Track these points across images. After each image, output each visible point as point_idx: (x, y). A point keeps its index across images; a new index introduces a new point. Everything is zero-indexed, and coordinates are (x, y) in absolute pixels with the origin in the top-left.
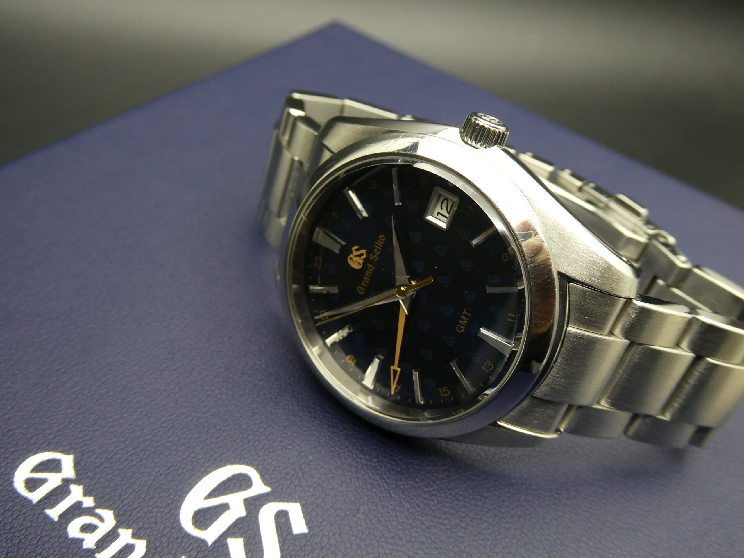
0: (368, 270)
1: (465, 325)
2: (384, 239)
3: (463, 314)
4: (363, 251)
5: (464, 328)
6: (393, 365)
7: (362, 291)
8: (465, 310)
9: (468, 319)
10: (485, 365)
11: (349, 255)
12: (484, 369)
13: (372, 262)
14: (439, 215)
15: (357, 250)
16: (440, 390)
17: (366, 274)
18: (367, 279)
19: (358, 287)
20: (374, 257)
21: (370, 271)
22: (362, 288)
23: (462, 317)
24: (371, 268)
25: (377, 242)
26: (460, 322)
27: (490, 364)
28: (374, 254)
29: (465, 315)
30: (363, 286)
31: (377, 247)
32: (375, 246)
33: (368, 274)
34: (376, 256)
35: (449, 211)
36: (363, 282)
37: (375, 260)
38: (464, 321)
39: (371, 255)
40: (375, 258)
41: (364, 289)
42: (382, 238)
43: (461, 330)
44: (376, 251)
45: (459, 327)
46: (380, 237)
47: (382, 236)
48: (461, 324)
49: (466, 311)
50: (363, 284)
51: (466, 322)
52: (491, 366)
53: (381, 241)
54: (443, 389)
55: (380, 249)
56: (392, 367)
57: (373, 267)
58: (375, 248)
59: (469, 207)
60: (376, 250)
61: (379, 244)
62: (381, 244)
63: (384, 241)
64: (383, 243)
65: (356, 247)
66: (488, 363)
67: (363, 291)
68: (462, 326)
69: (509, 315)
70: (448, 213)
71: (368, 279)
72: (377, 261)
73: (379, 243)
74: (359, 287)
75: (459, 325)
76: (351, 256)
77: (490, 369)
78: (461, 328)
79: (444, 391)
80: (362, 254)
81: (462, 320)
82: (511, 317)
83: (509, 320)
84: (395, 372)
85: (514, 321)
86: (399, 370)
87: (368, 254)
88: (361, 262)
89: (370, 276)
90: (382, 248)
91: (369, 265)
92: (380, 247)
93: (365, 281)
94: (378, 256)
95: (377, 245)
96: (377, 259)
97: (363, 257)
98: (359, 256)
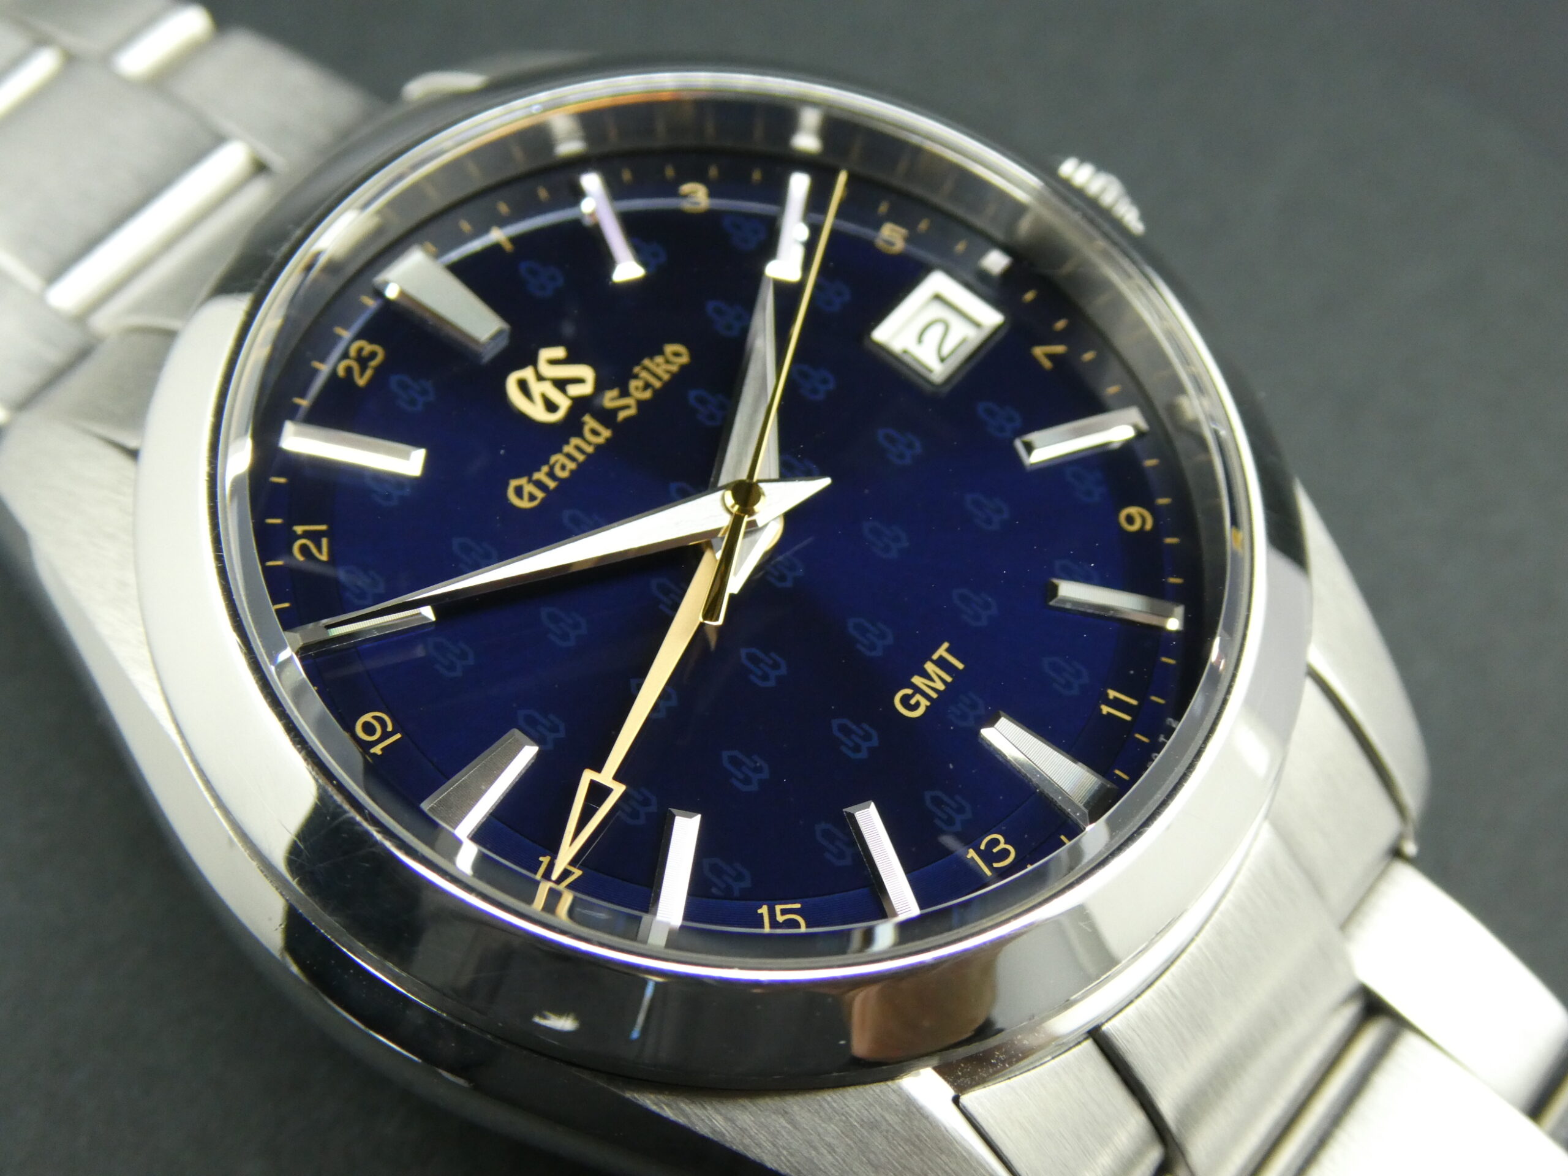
0: (580, 434)
1: (934, 695)
2: (685, 359)
3: (935, 657)
4: (585, 372)
5: (928, 704)
6: (598, 768)
7: (526, 496)
8: (946, 645)
9: (949, 679)
10: (982, 847)
11: (521, 366)
12: (973, 861)
13: (607, 417)
15: (554, 362)
16: (764, 911)
17: (567, 449)
18: (563, 463)
19: (514, 483)
20: (623, 404)
21: (589, 443)
22: (529, 488)
23: (929, 667)
24: (595, 432)
25: (652, 360)
26: (917, 680)
28: (625, 393)
29: (942, 663)
30: (539, 485)
31: (644, 374)
32: (636, 369)
33: (578, 448)
34: (629, 401)
35: (943, 355)
36: (545, 469)
37: (622, 415)
38: (933, 681)
39: (615, 393)
40: (627, 407)
41: (540, 495)
42: (677, 354)
43: (912, 708)
44: (637, 388)
46: (670, 349)
47: (678, 348)
48: (917, 690)
49: (948, 650)
50: (541, 475)
51: (941, 687)
52: (1005, 854)
53: (668, 362)
54: (778, 908)
55: (657, 384)
56: (588, 776)
57: (606, 433)
58: (636, 377)
59: (1038, 350)
60: (639, 383)
61: (660, 371)
62: (668, 372)
63: (682, 366)
64: (675, 368)
65: (559, 352)
66: (996, 842)
67: (532, 498)
68: (918, 697)
69: (1112, 694)
70: (942, 360)
71: (572, 466)
72: (628, 420)
73: (658, 365)
74: (523, 481)
75: (909, 691)
76: (527, 373)
77: (996, 865)
78: (913, 702)
79: (780, 918)
80: (578, 381)
81: (927, 676)
82: (1116, 704)
83: (1105, 709)
84: (598, 793)
85: (1127, 718)
86: (618, 790)
87: (601, 386)
88: (564, 404)
89: (581, 458)
90: (667, 385)
91: (590, 422)
92: (659, 378)
93: (552, 468)
94: (641, 404)
95: (646, 368)
96: (632, 411)
97: (575, 390)
98: (561, 384)
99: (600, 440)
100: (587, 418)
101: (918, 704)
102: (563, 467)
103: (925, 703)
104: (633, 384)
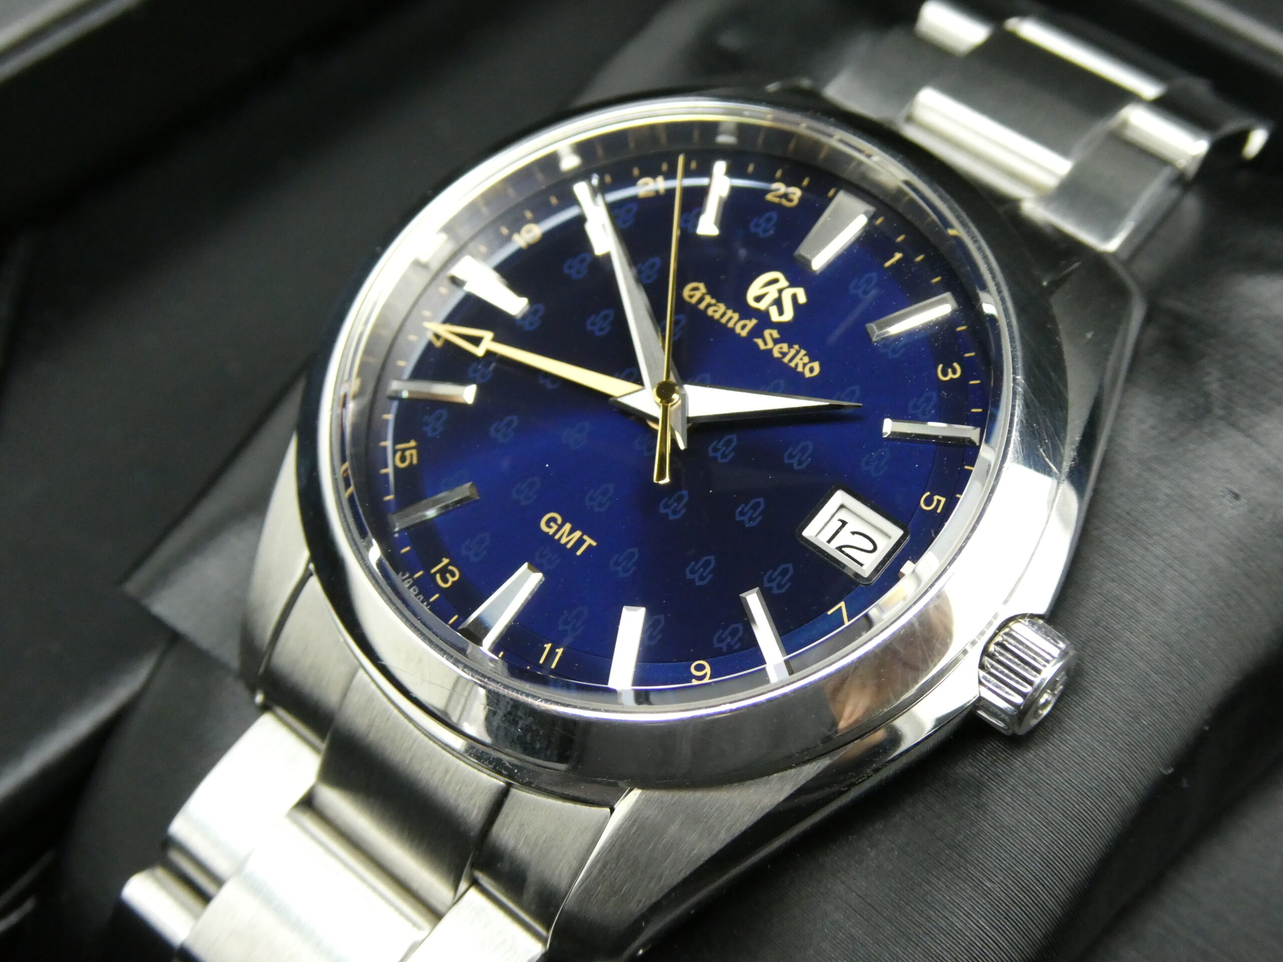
0: (741, 319)
1: (557, 537)
2: (808, 374)
3: (585, 537)
4: (788, 315)
5: (551, 534)
6: (496, 339)
7: (693, 293)
8: (594, 544)
9: (569, 546)
10: (450, 568)
11: (788, 278)
12: (441, 562)
13: (757, 332)
14: (840, 524)
15: (794, 298)
16: (413, 443)
17: (730, 313)
18: (718, 311)
19: (702, 286)
20: (768, 341)
22: (698, 295)
23: (578, 534)
24: (744, 327)
25: (805, 355)
26: (568, 527)
27: (451, 580)
28: (776, 342)
29: (580, 542)
30: (701, 300)
31: (793, 352)
33: (730, 318)
34: (770, 344)
35: (844, 549)
36: (713, 301)
37: (759, 341)
38: (568, 536)
39: (776, 334)
40: (766, 343)
42: (812, 370)
43: (548, 524)
44: (781, 348)
45: (553, 520)
46: (816, 365)
47: (817, 370)
48: (560, 527)
49: (590, 545)
50: (708, 299)
51: (563, 541)
52: (445, 580)
53: (805, 365)
54: (414, 452)
55: (786, 360)
56: (488, 335)
57: (744, 333)
58: (790, 347)
59: (842, 604)
61: (797, 360)
62: (797, 365)
63: (802, 374)
64: (800, 369)
65: (802, 299)
66: (453, 575)
68: (555, 527)
69: (560, 651)
70: (840, 549)
71: (717, 316)
72: (757, 345)
73: (801, 359)
75: (560, 521)
76: (783, 282)
77: (438, 576)
78: (552, 524)
79: (408, 453)
80: (781, 312)
81: (570, 533)
82: (552, 653)
83: (548, 646)
84: (476, 341)
85: (541, 661)
86: (479, 351)
87: (779, 326)
88: (762, 306)
89: (724, 320)
90: (786, 366)
91: (751, 323)
92: (791, 360)
93: (714, 305)
94: (770, 351)
95: (798, 352)
96: (762, 346)
97: (774, 311)
98: (778, 303)
99: (738, 329)
100: (754, 322)
101: (550, 527)
102: (715, 311)
103: (551, 532)
104: (785, 347)
